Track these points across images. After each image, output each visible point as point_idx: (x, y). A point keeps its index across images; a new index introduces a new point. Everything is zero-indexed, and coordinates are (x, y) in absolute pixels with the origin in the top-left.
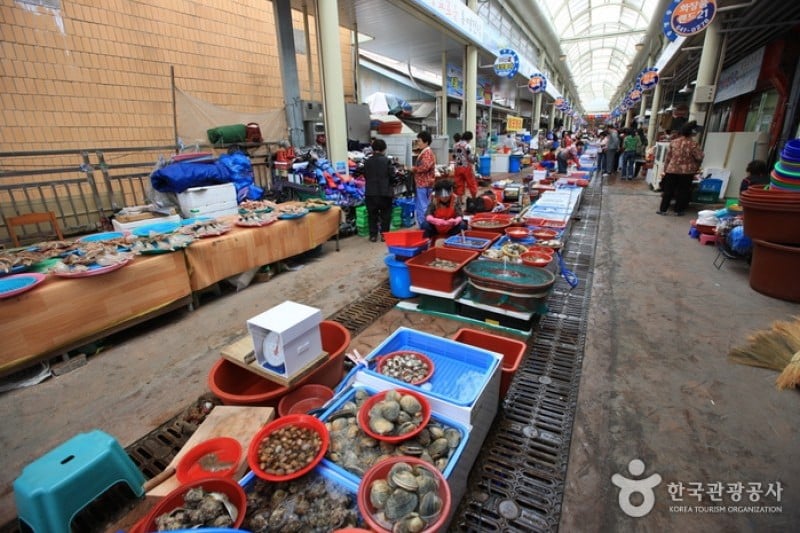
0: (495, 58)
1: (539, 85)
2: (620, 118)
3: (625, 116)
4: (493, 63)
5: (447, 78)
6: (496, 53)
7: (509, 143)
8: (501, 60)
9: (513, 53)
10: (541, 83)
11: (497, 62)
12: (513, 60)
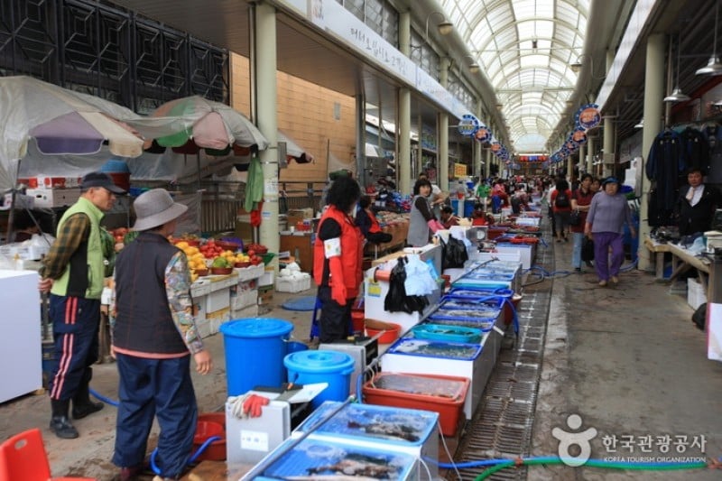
0: (459, 120)
1: (485, 136)
2: (561, 164)
3: (566, 162)
4: (457, 124)
5: (421, 135)
6: (461, 118)
7: (462, 189)
8: (464, 122)
9: (473, 118)
10: (487, 134)
11: (461, 124)
12: (474, 123)
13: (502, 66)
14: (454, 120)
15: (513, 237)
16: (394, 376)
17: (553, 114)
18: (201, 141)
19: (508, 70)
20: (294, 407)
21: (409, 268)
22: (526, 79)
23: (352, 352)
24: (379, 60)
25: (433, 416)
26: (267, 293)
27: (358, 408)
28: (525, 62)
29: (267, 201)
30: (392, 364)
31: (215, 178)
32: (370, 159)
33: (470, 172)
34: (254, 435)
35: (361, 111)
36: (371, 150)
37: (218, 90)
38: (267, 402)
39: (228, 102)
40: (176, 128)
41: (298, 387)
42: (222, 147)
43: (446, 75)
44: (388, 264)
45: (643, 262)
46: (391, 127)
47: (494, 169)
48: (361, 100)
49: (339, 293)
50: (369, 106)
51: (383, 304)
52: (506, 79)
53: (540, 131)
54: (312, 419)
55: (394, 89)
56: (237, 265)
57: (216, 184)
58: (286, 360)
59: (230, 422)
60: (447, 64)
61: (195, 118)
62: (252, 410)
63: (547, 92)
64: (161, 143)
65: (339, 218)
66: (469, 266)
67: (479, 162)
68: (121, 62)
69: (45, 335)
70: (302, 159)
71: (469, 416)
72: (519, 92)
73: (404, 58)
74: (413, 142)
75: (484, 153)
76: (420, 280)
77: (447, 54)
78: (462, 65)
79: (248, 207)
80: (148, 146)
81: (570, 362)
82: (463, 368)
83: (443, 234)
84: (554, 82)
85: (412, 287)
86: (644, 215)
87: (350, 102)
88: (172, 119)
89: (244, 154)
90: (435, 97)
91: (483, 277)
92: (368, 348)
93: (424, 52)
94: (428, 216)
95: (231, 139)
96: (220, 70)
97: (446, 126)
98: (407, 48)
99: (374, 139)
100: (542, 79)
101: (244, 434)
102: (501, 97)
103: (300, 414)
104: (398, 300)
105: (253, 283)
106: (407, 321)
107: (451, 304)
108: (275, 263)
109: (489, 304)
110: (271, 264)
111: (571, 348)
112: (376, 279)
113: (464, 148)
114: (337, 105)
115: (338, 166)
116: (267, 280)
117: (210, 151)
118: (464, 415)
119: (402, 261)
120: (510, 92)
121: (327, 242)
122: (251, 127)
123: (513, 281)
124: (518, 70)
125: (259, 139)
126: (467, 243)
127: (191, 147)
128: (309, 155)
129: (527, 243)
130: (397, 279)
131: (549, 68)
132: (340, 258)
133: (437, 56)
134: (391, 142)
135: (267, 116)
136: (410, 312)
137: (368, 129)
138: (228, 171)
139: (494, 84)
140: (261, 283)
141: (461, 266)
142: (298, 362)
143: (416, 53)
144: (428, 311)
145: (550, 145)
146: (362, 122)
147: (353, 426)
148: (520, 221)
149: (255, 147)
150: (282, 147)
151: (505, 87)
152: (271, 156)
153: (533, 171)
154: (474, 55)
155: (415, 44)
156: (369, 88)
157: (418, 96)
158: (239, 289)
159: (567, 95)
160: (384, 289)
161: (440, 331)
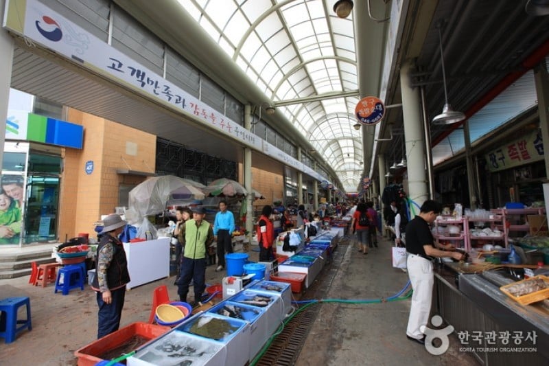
13: (337, 163)
14: (319, 182)
15: (338, 225)
16: (282, 273)
17: (358, 178)
18: (225, 193)
19: (340, 164)
20: (244, 281)
21: (291, 236)
22: (347, 166)
23: (269, 264)
24: (289, 163)
25: (288, 284)
26: (246, 245)
27: (266, 282)
28: (346, 161)
29: (248, 213)
30: (282, 269)
31: (232, 205)
32: (288, 197)
33: (327, 200)
34: (231, 290)
35: (285, 180)
36: (289, 193)
37: (234, 176)
38: (235, 279)
39: (238, 181)
40: (217, 189)
41: (246, 275)
42: (232, 195)
43: (316, 167)
44: (284, 235)
45: (384, 233)
46: (295, 184)
47: (337, 199)
48: (284, 176)
49: (265, 245)
50: (288, 178)
51: (282, 249)
52: (339, 167)
53: (355, 184)
54: (249, 285)
55: (296, 173)
56: (236, 235)
57: (232, 207)
58: (244, 267)
59: (224, 286)
60: (316, 162)
61: (223, 185)
62: (230, 282)
63: (355, 171)
64: (212, 194)
65: (265, 219)
66: (317, 236)
67: (331, 196)
68: (202, 167)
69: (171, 258)
70: (261, 198)
71: (307, 286)
72: (345, 171)
73: (299, 162)
74: (304, 190)
75: (332, 193)
76: (294, 240)
77: (316, 160)
78: (321, 163)
79: (241, 216)
80: (208, 195)
81: (348, 269)
82: (305, 270)
83: (308, 224)
84: (357, 168)
85: (292, 243)
86: (383, 216)
87: (281, 177)
88: (216, 186)
89: (240, 197)
90: (311, 174)
91: (322, 239)
92: (274, 263)
93: (308, 160)
94: (303, 217)
95: (235, 192)
96: (235, 168)
97: (316, 184)
98: (300, 159)
99: (290, 189)
100: (353, 166)
101: (228, 290)
102: (337, 173)
103: (245, 283)
104: (287, 247)
105: (241, 242)
106: (290, 254)
107: (308, 248)
108: (250, 234)
109: (321, 249)
110: (248, 235)
111: (350, 264)
112: (280, 240)
113: (325, 191)
114: (277, 178)
115: (277, 200)
116: (247, 241)
117: (229, 196)
118: (305, 286)
119: (288, 234)
120: (341, 172)
121: (261, 227)
122: (243, 188)
123: (332, 240)
124: (344, 164)
125: (245, 192)
126: (317, 227)
127: (222, 195)
128: (264, 196)
129: (342, 227)
130: (287, 240)
131: (355, 163)
132: (266, 232)
133: (312, 161)
134: (295, 190)
135: (248, 185)
136: (291, 251)
137: (288, 185)
138: (236, 202)
139: (335, 169)
140: (244, 242)
141: (314, 235)
142: (248, 267)
143: (304, 160)
144: (297, 252)
145: (358, 189)
146: (285, 183)
147: (262, 287)
148: (344, 218)
149: (244, 195)
150: (253, 194)
151: (339, 170)
152: (250, 197)
153: (353, 199)
154: (326, 160)
155: (303, 156)
156: (288, 172)
157: (305, 175)
158: (236, 244)
159: (361, 172)
160: (282, 243)
161: (300, 258)
